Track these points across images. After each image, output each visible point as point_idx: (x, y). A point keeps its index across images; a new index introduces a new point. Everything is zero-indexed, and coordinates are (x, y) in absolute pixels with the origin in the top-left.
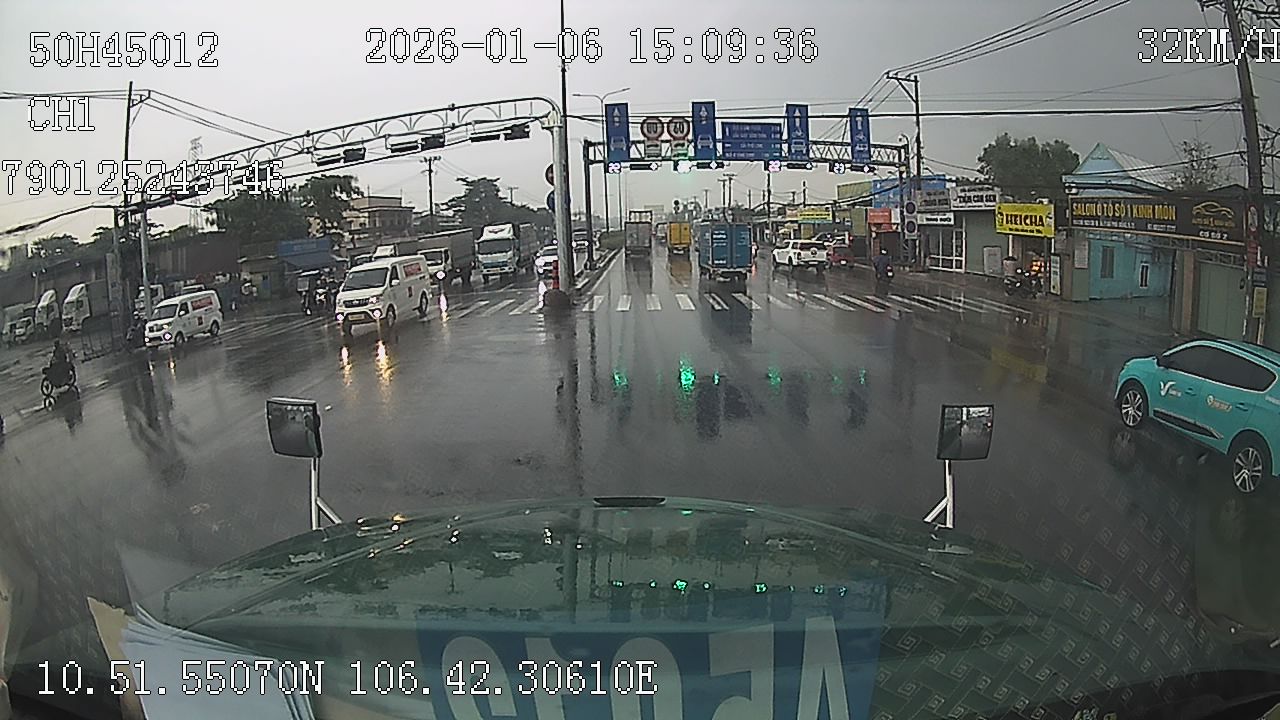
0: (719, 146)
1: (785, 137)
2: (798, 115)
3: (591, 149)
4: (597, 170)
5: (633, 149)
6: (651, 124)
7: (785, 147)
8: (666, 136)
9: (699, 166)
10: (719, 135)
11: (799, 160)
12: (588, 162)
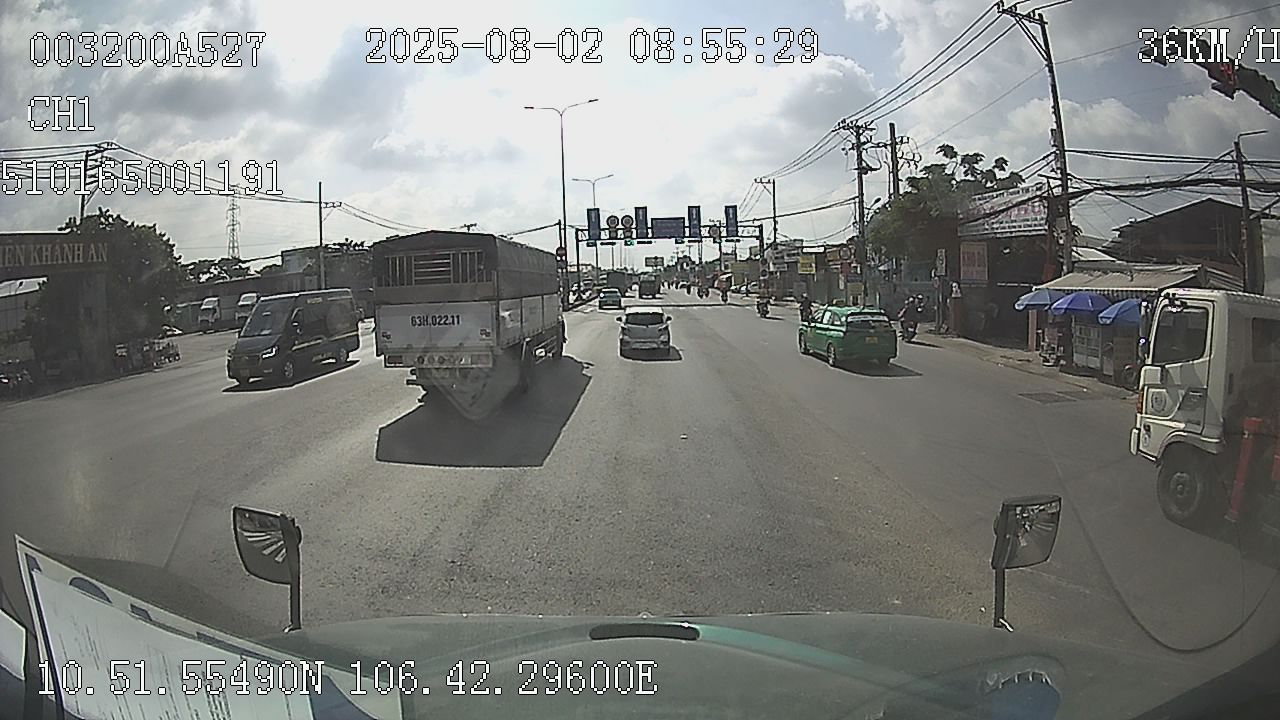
0: (650, 231)
1: (687, 224)
2: (694, 212)
3: (580, 233)
4: (583, 245)
5: (602, 233)
6: (612, 220)
7: (687, 230)
8: (620, 226)
9: (639, 243)
10: (649, 225)
11: (697, 237)
12: (578, 241)
